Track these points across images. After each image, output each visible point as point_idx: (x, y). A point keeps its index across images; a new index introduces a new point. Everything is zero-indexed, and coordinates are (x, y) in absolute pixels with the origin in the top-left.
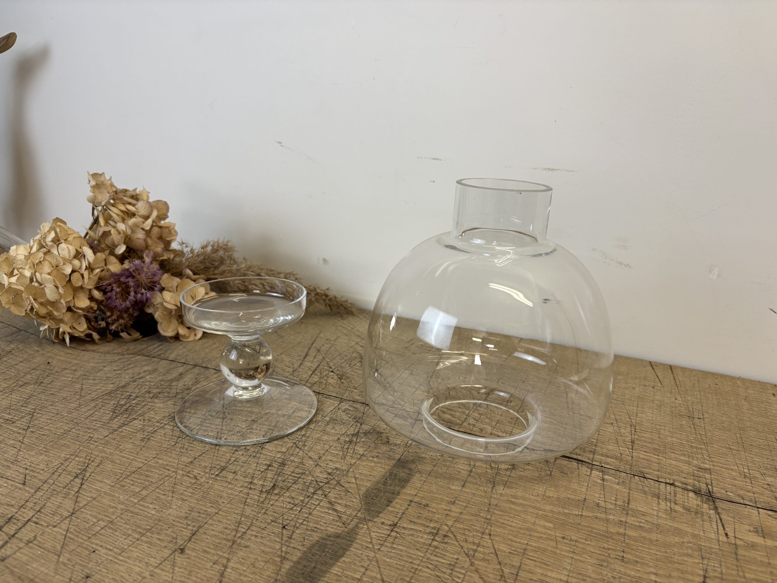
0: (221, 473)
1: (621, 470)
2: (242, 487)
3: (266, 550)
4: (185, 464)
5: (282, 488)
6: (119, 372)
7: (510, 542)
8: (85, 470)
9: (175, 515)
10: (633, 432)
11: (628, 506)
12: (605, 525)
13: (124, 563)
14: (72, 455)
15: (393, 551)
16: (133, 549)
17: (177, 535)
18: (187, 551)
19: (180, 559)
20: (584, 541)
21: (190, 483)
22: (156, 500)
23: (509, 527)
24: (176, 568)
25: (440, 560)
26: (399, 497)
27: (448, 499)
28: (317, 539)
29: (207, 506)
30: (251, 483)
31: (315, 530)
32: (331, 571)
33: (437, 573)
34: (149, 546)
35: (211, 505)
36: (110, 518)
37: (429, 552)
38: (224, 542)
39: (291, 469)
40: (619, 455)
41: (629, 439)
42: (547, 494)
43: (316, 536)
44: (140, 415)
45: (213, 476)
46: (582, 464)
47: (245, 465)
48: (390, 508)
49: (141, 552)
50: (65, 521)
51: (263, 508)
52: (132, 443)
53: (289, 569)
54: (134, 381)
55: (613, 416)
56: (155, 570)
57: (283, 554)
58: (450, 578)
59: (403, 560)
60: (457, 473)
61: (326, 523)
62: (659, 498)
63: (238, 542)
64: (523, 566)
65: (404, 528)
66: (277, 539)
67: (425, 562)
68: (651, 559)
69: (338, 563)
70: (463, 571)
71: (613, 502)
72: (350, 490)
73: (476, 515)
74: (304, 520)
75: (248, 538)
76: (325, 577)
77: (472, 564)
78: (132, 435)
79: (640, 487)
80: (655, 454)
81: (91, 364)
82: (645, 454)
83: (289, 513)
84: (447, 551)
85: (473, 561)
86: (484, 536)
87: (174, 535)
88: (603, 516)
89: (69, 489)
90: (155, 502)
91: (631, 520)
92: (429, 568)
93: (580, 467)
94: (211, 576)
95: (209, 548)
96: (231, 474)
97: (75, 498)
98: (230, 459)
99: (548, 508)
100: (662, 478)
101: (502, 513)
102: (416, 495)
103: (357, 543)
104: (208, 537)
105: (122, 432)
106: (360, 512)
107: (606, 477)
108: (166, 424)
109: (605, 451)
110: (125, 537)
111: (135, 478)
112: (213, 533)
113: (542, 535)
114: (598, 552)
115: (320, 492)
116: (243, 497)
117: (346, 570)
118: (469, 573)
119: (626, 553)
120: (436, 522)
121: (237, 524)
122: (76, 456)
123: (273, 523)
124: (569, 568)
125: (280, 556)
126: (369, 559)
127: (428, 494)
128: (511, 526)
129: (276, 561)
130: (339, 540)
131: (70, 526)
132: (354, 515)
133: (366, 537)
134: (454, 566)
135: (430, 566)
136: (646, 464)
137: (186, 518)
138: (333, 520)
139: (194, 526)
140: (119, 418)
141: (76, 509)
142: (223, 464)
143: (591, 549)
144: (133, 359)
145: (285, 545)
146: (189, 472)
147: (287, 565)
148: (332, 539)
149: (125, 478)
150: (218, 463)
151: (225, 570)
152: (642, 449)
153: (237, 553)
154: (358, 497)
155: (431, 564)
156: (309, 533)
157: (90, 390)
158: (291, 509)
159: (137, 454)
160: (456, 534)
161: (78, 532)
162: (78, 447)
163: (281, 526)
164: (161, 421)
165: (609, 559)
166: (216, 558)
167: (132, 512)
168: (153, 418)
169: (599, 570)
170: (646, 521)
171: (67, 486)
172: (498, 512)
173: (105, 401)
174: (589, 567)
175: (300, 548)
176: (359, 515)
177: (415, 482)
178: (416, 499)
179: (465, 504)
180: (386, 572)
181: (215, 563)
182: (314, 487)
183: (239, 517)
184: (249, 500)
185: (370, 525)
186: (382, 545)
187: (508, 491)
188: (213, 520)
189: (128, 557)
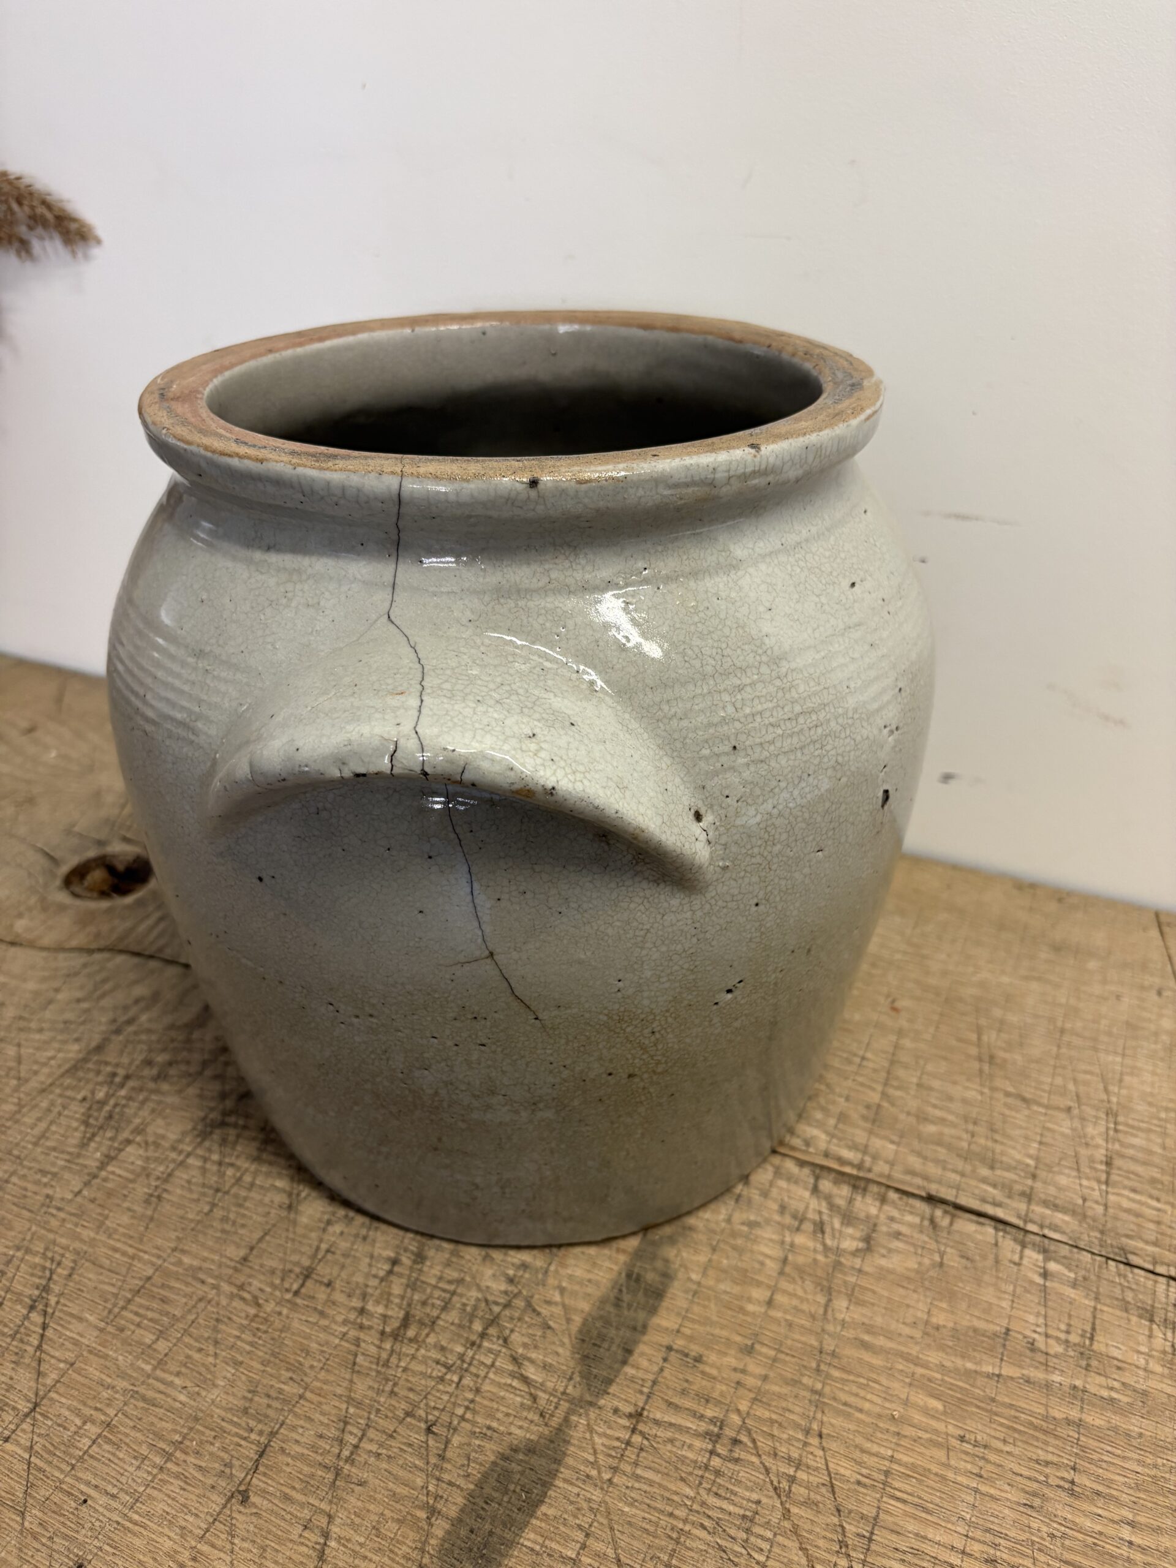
0: (302, 1285)
1: (1082, 1245)
2: (345, 1322)
3: (398, 1490)
4: (233, 1264)
5: (421, 1323)
6: (85, 1005)
7: (857, 1455)
8: (46, 1289)
9: (224, 1403)
10: (1111, 1133)
11: (1091, 1345)
12: (1044, 1401)
13: (142, 1530)
14: (18, 1249)
15: (637, 1485)
16: (155, 1493)
17: (232, 1456)
18: (254, 1499)
19: (242, 1520)
20: (999, 1445)
21: (247, 1316)
22: (185, 1365)
23: (858, 1415)
24: (236, 1541)
25: (725, 1505)
26: (646, 1338)
27: (738, 1339)
28: (492, 1458)
29: (283, 1379)
30: (362, 1311)
31: (489, 1433)
32: (521, 1541)
33: (719, 1541)
34: (182, 1484)
35: (290, 1374)
36: (105, 1414)
37: (705, 1485)
38: (320, 1473)
39: (436, 1271)
40: (1080, 1202)
41: (1100, 1154)
42: (934, 1320)
43: (490, 1451)
44: (138, 1131)
45: (288, 1296)
46: (1005, 1231)
47: (348, 1261)
48: (629, 1370)
49: (170, 1501)
50: (24, 1426)
51: (387, 1380)
52: (129, 1209)
53: (444, 1540)
54: (118, 1032)
55: (1071, 1086)
56: (199, 1546)
57: (431, 1502)
58: (744, 1551)
59: (655, 1509)
60: (757, 1266)
61: (508, 1415)
62: (1152, 1321)
63: (345, 1471)
64: (882, 1516)
65: (657, 1422)
66: (417, 1462)
67: (698, 1512)
68: (1125, 1484)
69: (534, 1521)
70: (769, 1534)
71: (1063, 1336)
72: (551, 1323)
73: (795, 1383)
74: (467, 1408)
75: (362, 1460)
76: (512, 1556)
77: (786, 1514)
78: (125, 1187)
79: (1117, 1291)
80: (1151, 1197)
81: (31, 986)
82: (1132, 1195)
83: (438, 1391)
84: (739, 1482)
85: (787, 1506)
86: (811, 1440)
87: (226, 1456)
88: (1038, 1375)
89: (22, 1341)
90: (183, 1370)
91: (1095, 1384)
92: (705, 1528)
93: (1000, 1240)
94: (302, 1559)
95: (294, 1488)
96: (323, 1288)
97: (34, 1364)
98: (318, 1248)
99: (934, 1357)
100: (1163, 1263)
101: (845, 1376)
102: (678, 1331)
103: (568, 1467)
104: (289, 1460)
105: (105, 1180)
106: (572, 1382)
107: (1052, 1266)
108: (189, 1155)
109: (1052, 1190)
110: (136, 1463)
111: (141, 1306)
112: (298, 1449)
113: (921, 1434)
114: (1026, 1473)
115: (492, 1331)
116: (349, 1352)
117: (551, 1540)
118: (780, 1539)
119: (1080, 1472)
120: (718, 1403)
121: (341, 1425)
122: (28, 1251)
123: (408, 1419)
124: (968, 1517)
125: (426, 1506)
126: (591, 1509)
127: (701, 1329)
128: (861, 1411)
129: (418, 1518)
130: (535, 1460)
131: (35, 1438)
132: (561, 1389)
133: (584, 1450)
134: (751, 1521)
135: (707, 1523)
136: (1132, 1226)
137: (245, 1411)
138: (522, 1404)
139: (261, 1433)
140: (97, 1139)
141: (41, 1393)
142: (306, 1262)
143: (1012, 1465)
144: (110, 965)
145: (433, 1476)
146: (241, 1287)
147: (440, 1528)
148: (521, 1456)
149: (124, 1308)
150: (295, 1258)
151: (325, 1544)
152: (1126, 1182)
153: (345, 1501)
154: (566, 1340)
155: (709, 1517)
156: (477, 1442)
157: (36, 1062)
158: (442, 1379)
159: (141, 1241)
160: (754, 1436)
161: (50, 1452)
162: (27, 1225)
163: (423, 1426)
164: (181, 1147)
165: (1046, 1491)
166: (306, 1514)
167: (144, 1399)
168: (163, 1137)
169: (1025, 1520)
170: (1123, 1384)
171: (17, 1332)
172: (836, 1373)
173: (69, 1093)
174: (1007, 1511)
175: (461, 1482)
176: (570, 1390)
177: (677, 1296)
178: (679, 1343)
179: (772, 1353)
180: (623, 1540)
181: (306, 1527)
182: (482, 1318)
183: (344, 1406)
184: (360, 1359)
185: (592, 1415)
186: (615, 1470)
187: (857, 1314)
188: (296, 1415)
189: (148, 1515)
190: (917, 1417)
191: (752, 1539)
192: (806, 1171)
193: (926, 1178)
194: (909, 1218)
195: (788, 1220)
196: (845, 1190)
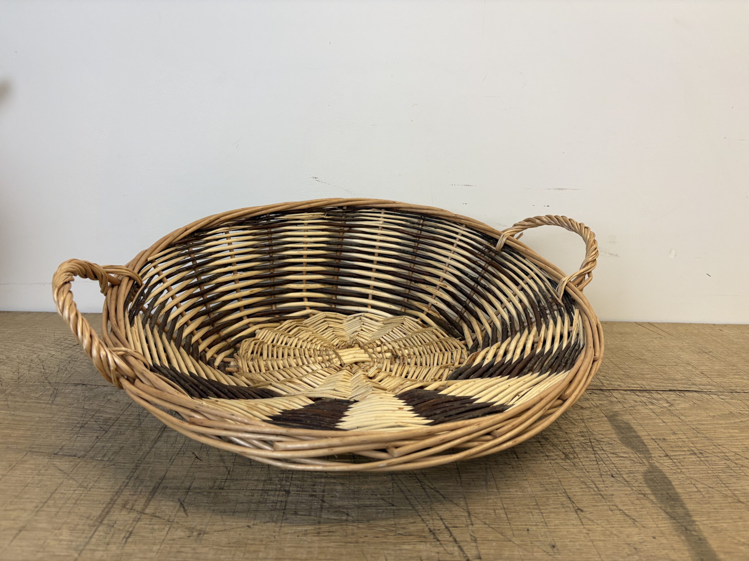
0: (517, 455)
1: (721, 391)
2: (545, 460)
3: (626, 493)
5: (571, 453)
7: (734, 446)
9: (536, 490)
10: (694, 368)
15: (690, 470)
16: (549, 519)
17: (560, 502)
18: (584, 509)
19: (588, 515)
21: (510, 468)
23: (721, 438)
24: (595, 521)
25: (718, 466)
26: (643, 439)
27: (668, 432)
28: (642, 477)
30: (547, 456)
31: (632, 472)
32: (678, 492)
34: (555, 514)
35: (548, 477)
37: (707, 464)
38: (595, 497)
39: (556, 440)
40: (708, 383)
41: (698, 372)
42: (711, 415)
43: (639, 476)
45: (516, 459)
46: (700, 393)
48: (649, 447)
49: (558, 520)
50: (473, 519)
51: (581, 469)
53: (657, 499)
55: (670, 361)
56: (585, 527)
57: (639, 492)
59: (702, 473)
60: (648, 415)
61: (631, 466)
63: (602, 494)
65: (675, 455)
66: (621, 485)
67: (714, 470)
69: (675, 487)
72: (611, 443)
73: (697, 437)
74: (616, 468)
75: (604, 489)
76: (680, 496)
77: (736, 463)
80: (722, 378)
82: (718, 379)
83: (601, 467)
84: (714, 461)
85: (733, 462)
86: (719, 447)
87: (558, 503)
92: (721, 473)
93: (701, 395)
95: (593, 503)
96: (525, 454)
99: (722, 422)
101: (706, 432)
102: (649, 435)
103: (666, 472)
104: (581, 497)
106: (638, 454)
107: (721, 397)
109: (698, 382)
110: (530, 514)
112: (579, 493)
115: (596, 449)
116: (559, 466)
117: (685, 489)
120: (684, 447)
121: (584, 484)
123: (603, 476)
126: (686, 479)
127: (655, 433)
129: (642, 497)
130: (654, 474)
131: (484, 521)
132: (637, 456)
133: (664, 467)
134: (730, 467)
135: (720, 472)
136: (727, 385)
138: (631, 463)
139: (561, 493)
145: (631, 486)
147: (652, 497)
148: (649, 474)
151: (624, 512)
152: (713, 376)
153: (614, 500)
154: (621, 445)
156: (632, 475)
160: (704, 450)
161: (495, 522)
163: (609, 476)
166: (606, 507)
167: (507, 498)
172: (704, 432)
175: (640, 485)
176: (640, 456)
177: (637, 428)
178: (654, 437)
179: (682, 432)
180: (705, 483)
181: (612, 511)
182: (588, 447)
183: (578, 479)
184: (565, 467)
185: (655, 459)
186: (679, 468)
187: (690, 419)
188: (565, 486)
189: (555, 525)
190: (736, 435)
191: (735, 471)
192: (629, 392)
193: (664, 387)
194: (672, 396)
195: (640, 403)
196: (646, 394)
